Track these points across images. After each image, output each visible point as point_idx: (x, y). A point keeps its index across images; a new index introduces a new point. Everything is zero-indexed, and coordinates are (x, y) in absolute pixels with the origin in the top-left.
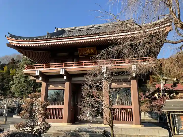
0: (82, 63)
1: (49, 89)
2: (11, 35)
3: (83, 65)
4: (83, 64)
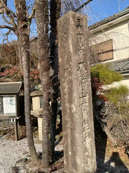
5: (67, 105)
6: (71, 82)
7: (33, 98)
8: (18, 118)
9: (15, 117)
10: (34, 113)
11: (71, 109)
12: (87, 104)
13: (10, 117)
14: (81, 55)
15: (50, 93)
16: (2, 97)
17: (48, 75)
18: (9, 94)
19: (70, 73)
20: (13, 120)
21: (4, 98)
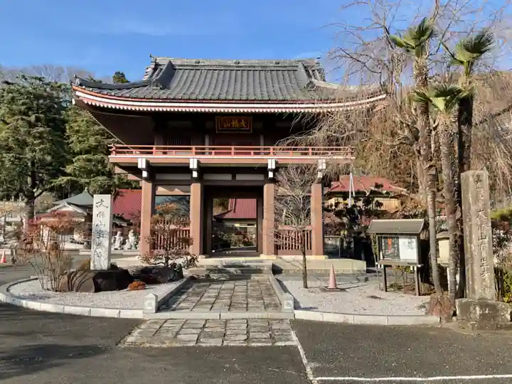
0: (231, 149)
1: (157, 194)
2: (83, 80)
3: (233, 154)
4: (233, 151)
5: (469, 245)
6: (471, 226)
7: (440, 242)
8: (419, 266)
9: (416, 264)
10: (442, 261)
11: (471, 248)
12: (487, 245)
13: (408, 263)
14: (480, 205)
15: (456, 235)
16: (398, 238)
17: (455, 218)
18: (407, 234)
19: (470, 220)
20: (413, 268)
21: (400, 240)
